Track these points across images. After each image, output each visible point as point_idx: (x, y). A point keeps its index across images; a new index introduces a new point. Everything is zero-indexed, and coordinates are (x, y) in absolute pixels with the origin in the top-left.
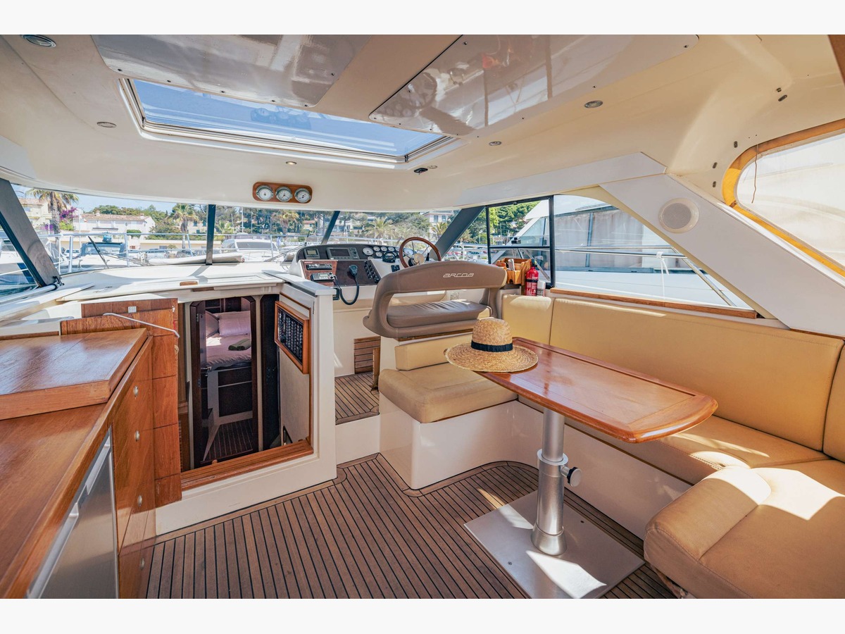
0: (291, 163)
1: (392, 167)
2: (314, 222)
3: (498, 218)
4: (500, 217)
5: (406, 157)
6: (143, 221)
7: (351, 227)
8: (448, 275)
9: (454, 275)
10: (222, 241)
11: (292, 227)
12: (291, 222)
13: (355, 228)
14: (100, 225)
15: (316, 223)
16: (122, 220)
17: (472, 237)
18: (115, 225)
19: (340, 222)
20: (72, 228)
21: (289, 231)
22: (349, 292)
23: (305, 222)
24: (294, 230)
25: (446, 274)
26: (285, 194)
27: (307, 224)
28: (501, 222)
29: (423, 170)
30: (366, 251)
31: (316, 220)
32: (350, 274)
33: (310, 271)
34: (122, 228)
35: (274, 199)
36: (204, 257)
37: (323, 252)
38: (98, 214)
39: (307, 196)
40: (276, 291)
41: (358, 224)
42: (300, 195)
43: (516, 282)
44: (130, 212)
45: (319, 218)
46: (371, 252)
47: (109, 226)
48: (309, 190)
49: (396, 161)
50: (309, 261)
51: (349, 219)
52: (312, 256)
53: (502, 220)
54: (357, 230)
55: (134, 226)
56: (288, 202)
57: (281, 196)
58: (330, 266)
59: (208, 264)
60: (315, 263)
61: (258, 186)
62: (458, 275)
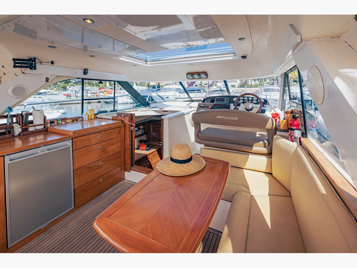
0: (191, 65)
6: (236, 81)
8: (220, 117)
9: (224, 117)
25: (218, 117)
35: (193, 79)
37: (213, 99)
39: (205, 76)
42: (202, 76)
48: (206, 73)
50: (201, 103)
56: (198, 79)
57: (195, 77)
58: (209, 106)
59: (192, 102)
60: (203, 104)
61: (188, 74)
62: (226, 118)
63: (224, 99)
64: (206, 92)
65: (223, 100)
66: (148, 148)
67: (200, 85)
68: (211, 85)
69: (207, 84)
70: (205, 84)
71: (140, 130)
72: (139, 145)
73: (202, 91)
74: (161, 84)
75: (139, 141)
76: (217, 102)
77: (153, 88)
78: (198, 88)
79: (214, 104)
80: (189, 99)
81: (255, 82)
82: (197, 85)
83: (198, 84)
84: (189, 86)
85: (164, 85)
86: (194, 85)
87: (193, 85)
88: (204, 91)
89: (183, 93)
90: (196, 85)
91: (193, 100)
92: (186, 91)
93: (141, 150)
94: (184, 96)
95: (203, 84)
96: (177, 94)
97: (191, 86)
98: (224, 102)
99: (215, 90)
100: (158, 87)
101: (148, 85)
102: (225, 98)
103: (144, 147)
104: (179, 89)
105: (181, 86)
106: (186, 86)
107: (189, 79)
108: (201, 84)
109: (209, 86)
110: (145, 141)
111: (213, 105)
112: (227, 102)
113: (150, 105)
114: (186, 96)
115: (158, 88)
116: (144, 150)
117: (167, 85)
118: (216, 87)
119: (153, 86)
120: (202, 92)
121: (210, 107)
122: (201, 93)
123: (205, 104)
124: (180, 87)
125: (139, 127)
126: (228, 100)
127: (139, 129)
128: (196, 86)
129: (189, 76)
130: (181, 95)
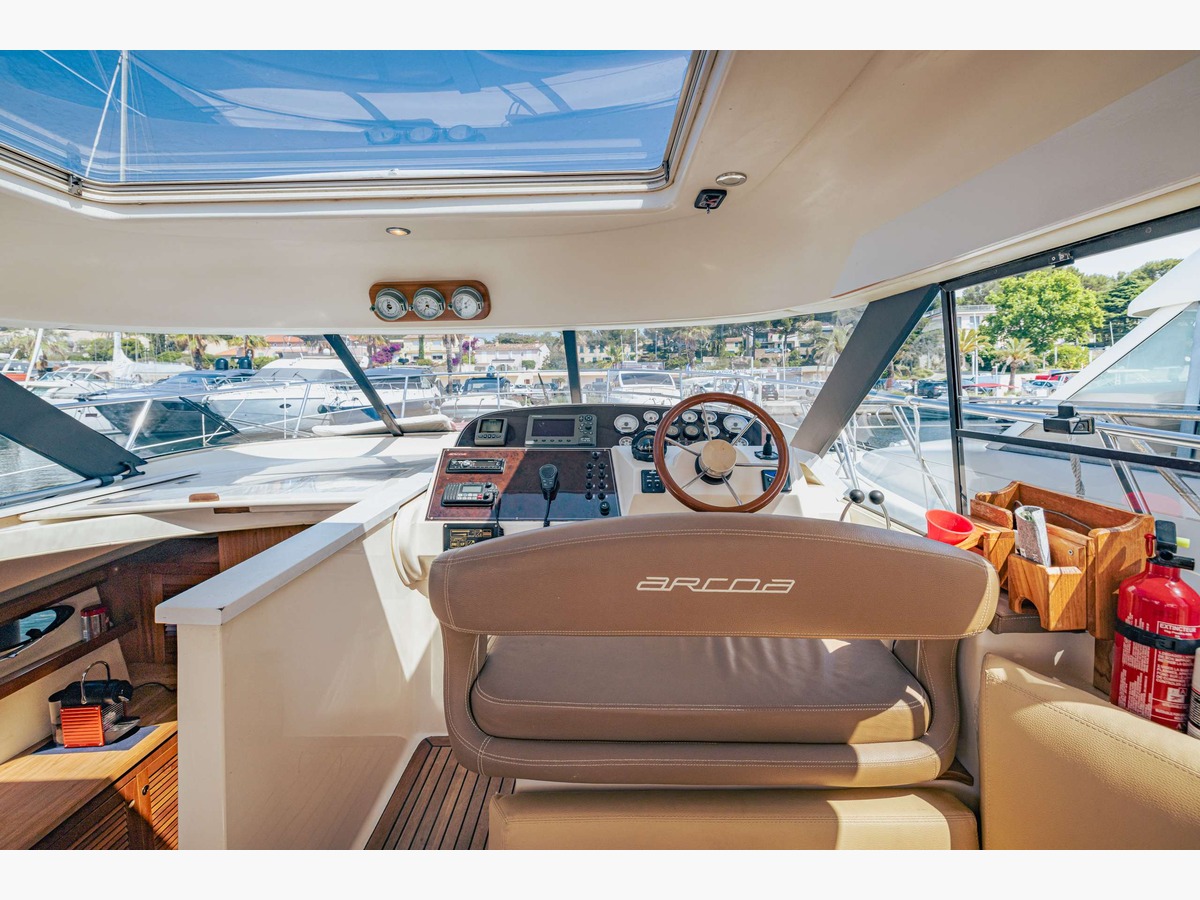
0: (398, 232)
1: (636, 204)
2: (740, 339)
3: (1102, 313)
4: (1108, 309)
6: (538, 350)
7: (797, 344)
8: (663, 584)
9: (691, 583)
13: (803, 345)
14: (499, 356)
15: (745, 341)
16: (519, 350)
17: (1036, 352)
18: (512, 356)
19: (780, 338)
20: (474, 361)
21: (706, 354)
23: (728, 340)
24: (713, 352)
25: (652, 580)
27: (731, 343)
28: (1112, 320)
31: (745, 336)
34: (518, 359)
35: (411, 316)
38: (497, 344)
39: (474, 305)
41: (807, 338)
42: (461, 303)
44: (526, 340)
45: (748, 333)
47: (506, 357)
49: (644, 187)
51: (792, 332)
52: (488, 436)
53: (1113, 315)
54: (805, 349)
55: (528, 357)
56: (438, 319)
57: (422, 306)
58: (501, 463)
59: (396, 435)
60: (471, 456)
61: (377, 290)
62: (712, 585)
63: (574, 420)
64: (439, 384)
65: (567, 428)
66: (126, 728)
67: (415, 358)
68: (456, 361)
69: (441, 357)
70: (434, 357)
71: (71, 623)
72: (59, 717)
73: (424, 382)
74: (258, 353)
75: (53, 699)
76: (540, 439)
77: (218, 368)
78: (412, 368)
79: (528, 454)
80: (380, 424)
81: (592, 352)
82: (407, 360)
83: (408, 357)
84: (374, 363)
85: (271, 356)
86: (395, 359)
87: (389, 360)
88: (433, 382)
89: (350, 388)
90: (400, 360)
91: (399, 427)
92: (363, 382)
93: (74, 747)
94: (355, 399)
95: (426, 357)
96: (326, 394)
97: (382, 362)
98: (574, 440)
99: (474, 379)
100: (241, 364)
101: (198, 355)
102: (576, 417)
103: (94, 729)
104: (335, 374)
105: (340, 361)
106: (364, 362)
107: (382, 317)
108: (419, 357)
109: (448, 361)
110: (100, 693)
111: (521, 457)
112: (587, 440)
113: (139, 469)
114: (364, 401)
115: (241, 367)
116: (91, 746)
117: (281, 355)
118: (474, 366)
119: (219, 361)
120: (422, 386)
121: (510, 467)
122: (420, 387)
123: (477, 454)
124: (338, 365)
125: (67, 602)
126: (594, 428)
127: (64, 614)
128: (402, 361)
129: (383, 301)
130: (341, 398)
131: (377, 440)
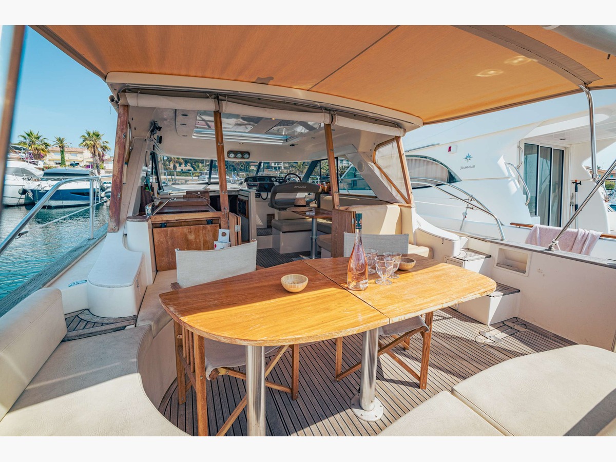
0: (241, 144)
1: (281, 144)
5: (287, 140)
7: (283, 168)
8: (296, 187)
9: (298, 187)
10: (198, 177)
11: (243, 168)
12: (242, 164)
20: (103, 167)
21: (241, 170)
22: (264, 195)
24: (244, 169)
26: (239, 155)
29: (293, 145)
30: (272, 179)
32: (265, 188)
33: (249, 186)
35: (235, 157)
36: (207, 181)
37: (254, 179)
39: (248, 156)
40: (237, 194)
42: (245, 156)
43: (325, 191)
46: (275, 180)
48: (249, 153)
49: (282, 141)
50: (249, 182)
52: (250, 181)
56: (241, 158)
61: (229, 152)
79: (260, 183)
129: (231, 154)
131: (205, 185)
